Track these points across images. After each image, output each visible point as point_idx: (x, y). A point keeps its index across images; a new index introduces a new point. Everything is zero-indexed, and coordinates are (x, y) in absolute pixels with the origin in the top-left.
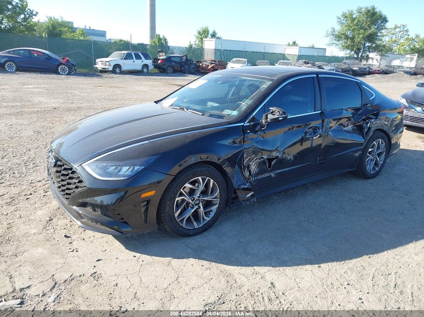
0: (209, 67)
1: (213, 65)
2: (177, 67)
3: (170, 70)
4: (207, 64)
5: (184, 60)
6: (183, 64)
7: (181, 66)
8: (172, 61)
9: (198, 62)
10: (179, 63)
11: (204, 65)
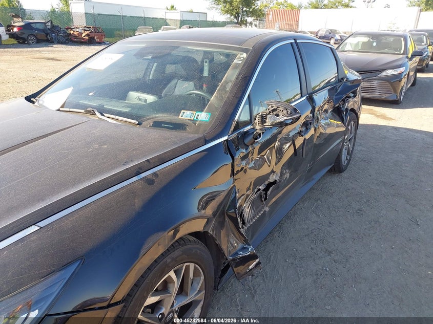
0: (83, 35)
1: (87, 32)
2: (42, 36)
3: (31, 39)
4: (80, 31)
5: (49, 27)
6: (48, 31)
7: (47, 35)
8: (33, 29)
9: (68, 29)
10: (43, 31)
11: (76, 33)
